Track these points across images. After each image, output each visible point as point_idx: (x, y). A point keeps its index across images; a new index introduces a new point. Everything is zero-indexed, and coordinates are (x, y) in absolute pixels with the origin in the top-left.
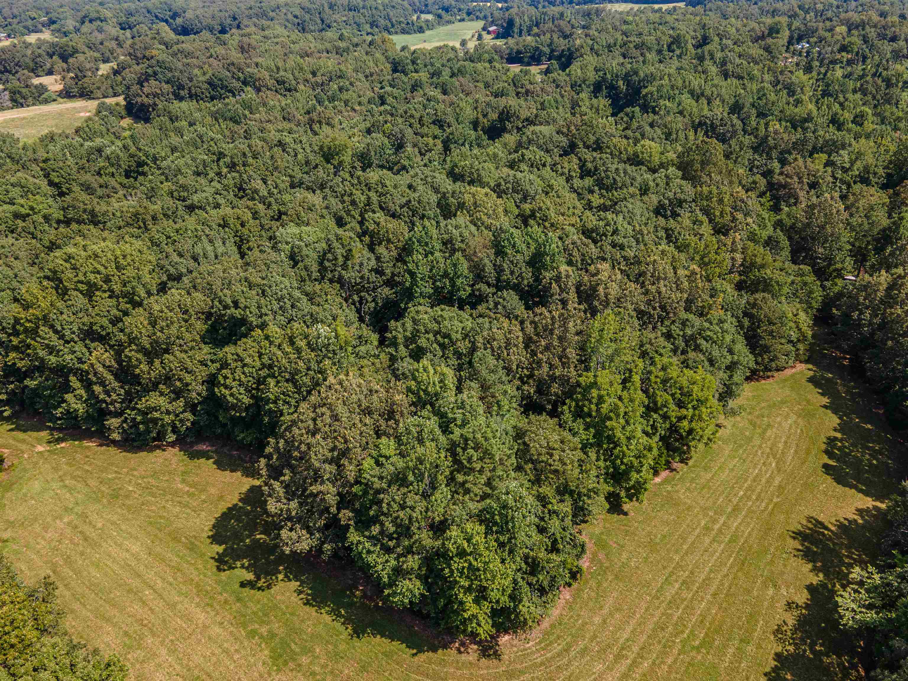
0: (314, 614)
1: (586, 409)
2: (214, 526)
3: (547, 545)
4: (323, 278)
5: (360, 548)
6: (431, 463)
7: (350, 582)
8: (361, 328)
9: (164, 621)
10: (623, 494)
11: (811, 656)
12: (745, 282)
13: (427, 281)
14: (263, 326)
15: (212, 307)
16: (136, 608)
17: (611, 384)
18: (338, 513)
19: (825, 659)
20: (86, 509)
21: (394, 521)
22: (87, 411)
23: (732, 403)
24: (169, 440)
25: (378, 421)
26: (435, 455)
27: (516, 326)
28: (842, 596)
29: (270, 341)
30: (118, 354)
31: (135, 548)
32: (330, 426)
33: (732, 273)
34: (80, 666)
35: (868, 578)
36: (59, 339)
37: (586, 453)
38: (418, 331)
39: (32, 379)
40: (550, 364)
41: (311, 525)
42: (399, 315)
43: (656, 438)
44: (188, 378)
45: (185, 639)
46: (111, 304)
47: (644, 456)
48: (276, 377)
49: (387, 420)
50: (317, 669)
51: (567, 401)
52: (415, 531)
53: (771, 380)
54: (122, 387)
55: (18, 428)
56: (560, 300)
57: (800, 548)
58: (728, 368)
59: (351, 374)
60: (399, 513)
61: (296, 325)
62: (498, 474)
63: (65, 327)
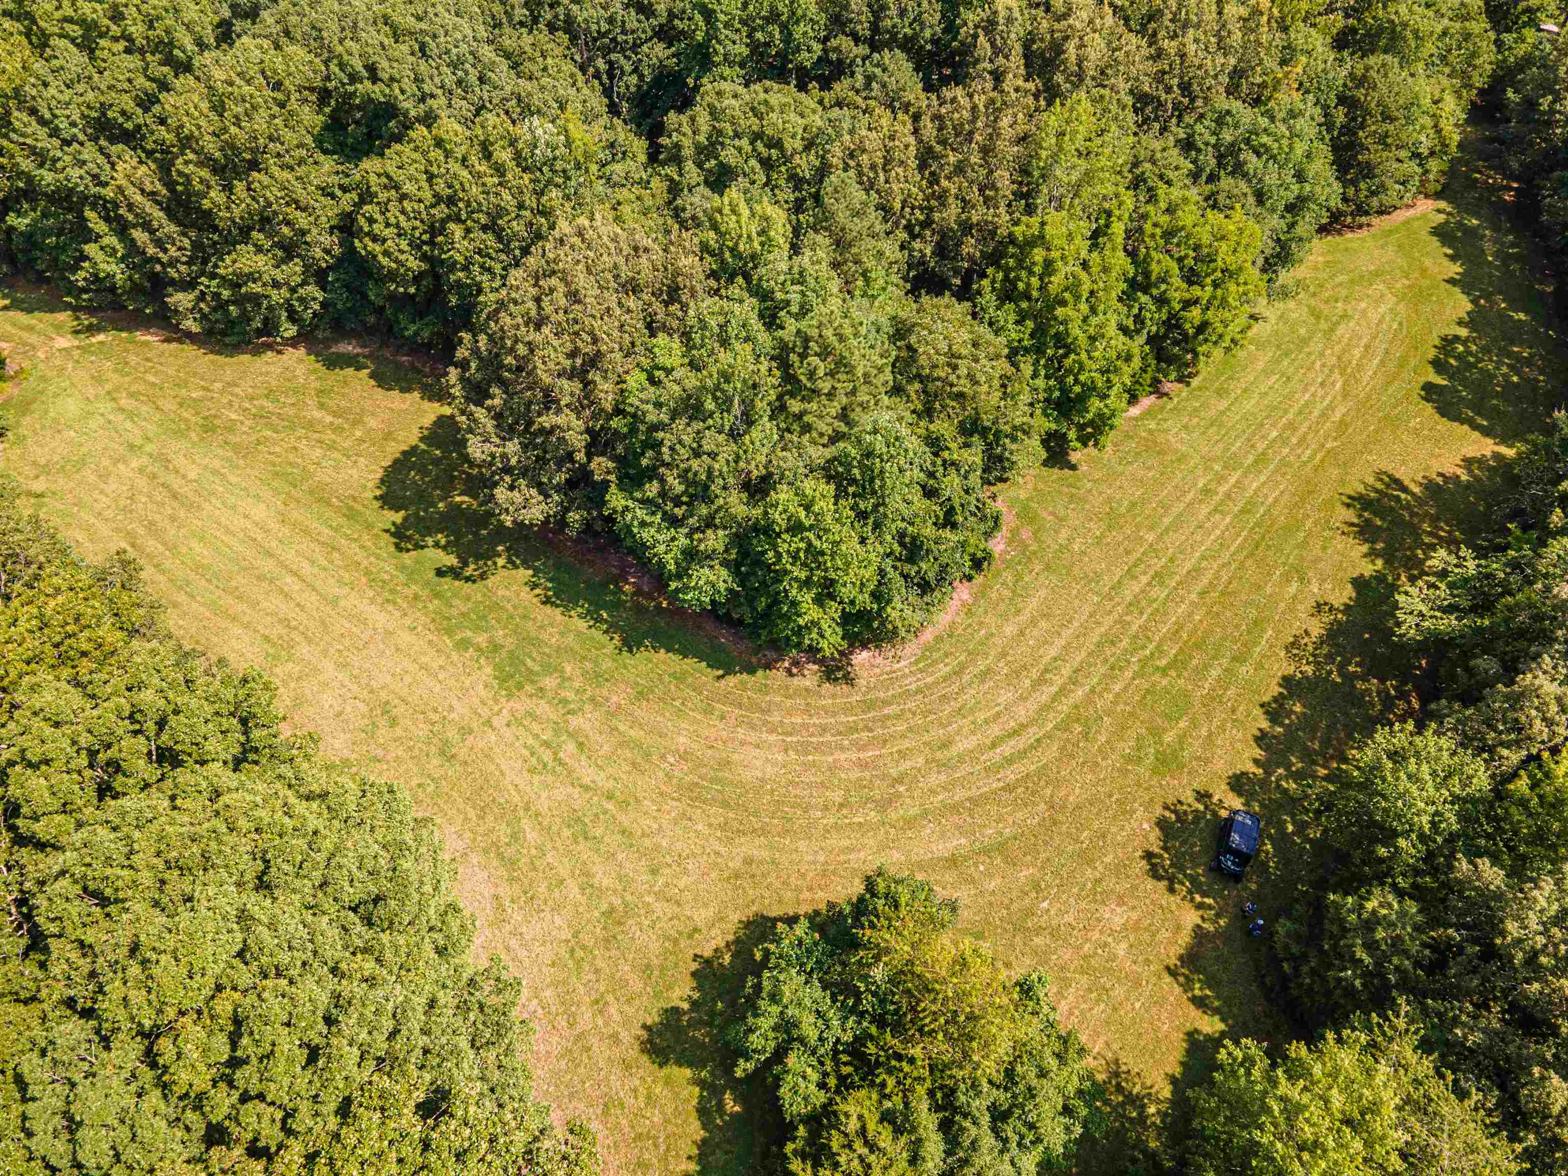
0: (559, 617)
1: (1021, 286)
2: (382, 481)
3: (937, 516)
4: (535, 20)
5: (629, 517)
6: (744, 381)
7: (615, 571)
8: (612, 127)
9: (323, 622)
10: (1072, 434)
11: (1339, 680)
12: (1354, 31)
13: (737, 30)
14: (429, 120)
15: (328, 78)
16: (275, 603)
17: (1070, 237)
18: (589, 461)
19: (1359, 685)
20: (163, 447)
21: (683, 476)
22: (130, 278)
23: (1285, 276)
24: (286, 335)
25: (650, 305)
26: (752, 367)
27: (904, 123)
28: (1406, 593)
29: (445, 150)
30: (165, 168)
31: (259, 512)
32: (566, 312)
33: (1332, 12)
34: (200, 681)
35: (1456, 566)
36: (50, 136)
37: (1015, 365)
38: (720, 133)
39: (19, 214)
40: (963, 200)
41: (545, 480)
42: (685, 103)
43: (1141, 339)
44: (302, 220)
45: (359, 650)
46: (132, 66)
47: (1116, 370)
48: (464, 222)
49: (666, 304)
50: (570, 695)
51: (990, 271)
52: (718, 492)
53: (1364, 233)
54: (184, 234)
55: (15, 305)
56: (991, 73)
57: (1356, 521)
58: (1291, 208)
59: (598, 216)
60: (691, 462)
61: (491, 119)
62: (859, 399)
63: (57, 112)
